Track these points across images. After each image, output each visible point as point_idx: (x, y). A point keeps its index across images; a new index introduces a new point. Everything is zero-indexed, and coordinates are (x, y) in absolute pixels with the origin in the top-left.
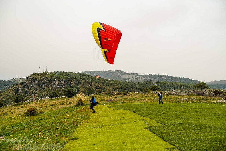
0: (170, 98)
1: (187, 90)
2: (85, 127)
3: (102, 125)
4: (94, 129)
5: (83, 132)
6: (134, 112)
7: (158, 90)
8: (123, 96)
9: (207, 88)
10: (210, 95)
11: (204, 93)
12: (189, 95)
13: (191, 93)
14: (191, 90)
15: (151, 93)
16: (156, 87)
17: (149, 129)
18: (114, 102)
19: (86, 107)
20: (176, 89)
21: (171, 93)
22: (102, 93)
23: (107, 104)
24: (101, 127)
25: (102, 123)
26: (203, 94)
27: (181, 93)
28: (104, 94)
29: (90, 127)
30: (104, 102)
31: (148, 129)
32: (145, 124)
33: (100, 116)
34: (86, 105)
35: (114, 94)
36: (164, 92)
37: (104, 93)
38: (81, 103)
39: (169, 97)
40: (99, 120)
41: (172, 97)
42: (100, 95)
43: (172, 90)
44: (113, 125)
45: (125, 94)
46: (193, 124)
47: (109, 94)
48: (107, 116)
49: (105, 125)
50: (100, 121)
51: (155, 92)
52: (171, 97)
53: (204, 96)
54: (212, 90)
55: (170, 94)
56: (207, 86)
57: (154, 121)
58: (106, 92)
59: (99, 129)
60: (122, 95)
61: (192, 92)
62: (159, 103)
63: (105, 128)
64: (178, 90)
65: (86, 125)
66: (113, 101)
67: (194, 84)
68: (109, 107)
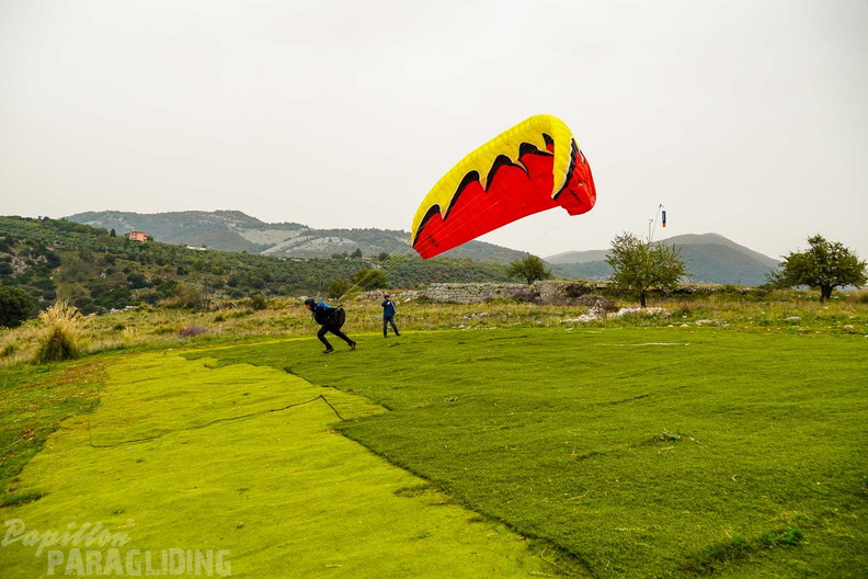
0: (426, 315)
1: (482, 285)
2: (78, 444)
3: (154, 431)
4: (117, 452)
5: (68, 465)
6: (289, 371)
7: (383, 287)
8: (248, 313)
9: (547, 276)
10: (555, 300)
11: (538, 295)
12: (489, 300)
13: (496, 296)
14: (497, 285)
15: (359, 300)
16: (375, 275)
17: (342, 429)
18: (209, 339)
19: (88, 365)
20: (448, 280)
21: (430, 297)
22: (162, 302)
23: (181, 346)
24: (150, 439)
25: (156, 424)
26: (533, 297)
27: (463, 297)
28: (169, 307)
29: (102, 442)
30: (167, 338)
31: (337, 430)
32: (329, 414)
33: (147, 396)
34: (84, 356)
35: (211, 307)
36: (404, 293)
37: (168, 302)
38: (60, 350)
39: (420, 310)
40: (143, 413)
41: (433, 310)
42: (150, 311)
43: (434, 284)
44: (204, 427)
45: (259, 305)
46: (492, 399)
47: (190, 306)
48: (178, 394)
49: (167, 431)
50: (148, 416)
51: (372, 293)
52: (429, 311)
53: (536, 302)
54: (561, 282)
55: (427, 298)
56: (546, 270)
57: (360, 401)
58: (176, 300)
59: (140, 447)
60: (244, 310)
61: (498, 292)
62: (385, 333)
63: (167, 441)
64: (455, 285)
65: (84, 436)
66: (208, 334)
67: (507, 263)
68: (190, 358)
